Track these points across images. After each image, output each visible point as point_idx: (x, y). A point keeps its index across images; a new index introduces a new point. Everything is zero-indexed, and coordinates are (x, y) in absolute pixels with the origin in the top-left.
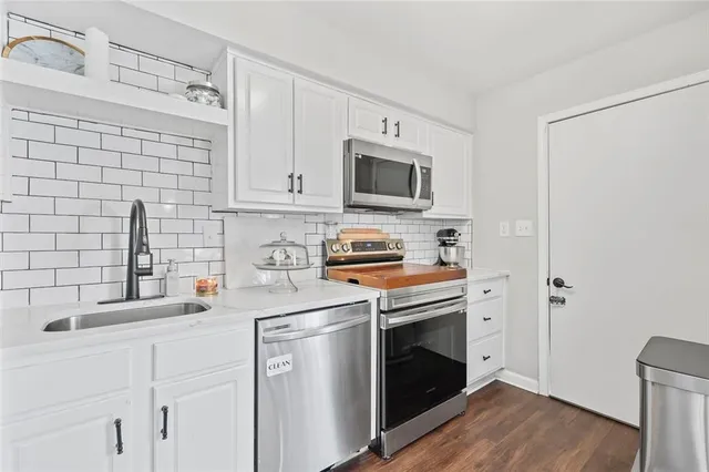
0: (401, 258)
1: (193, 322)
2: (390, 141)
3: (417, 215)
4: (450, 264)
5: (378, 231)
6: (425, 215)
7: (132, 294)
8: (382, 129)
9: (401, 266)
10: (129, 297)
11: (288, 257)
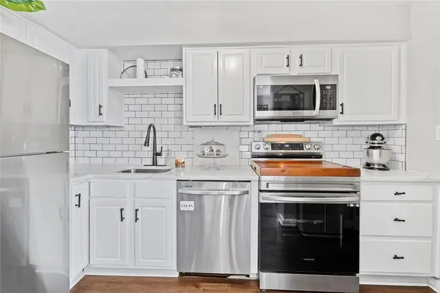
0: (321, 157)
1: (147, 176)
2: (295, 70)
3: (328, 123)
4: (373, 164)
5: (300, 136)
6: (335, 122)
7: (155, 163)
8: (286, 64)
9: (321, 162)
10: (153, 165)
11: (212, 151)
